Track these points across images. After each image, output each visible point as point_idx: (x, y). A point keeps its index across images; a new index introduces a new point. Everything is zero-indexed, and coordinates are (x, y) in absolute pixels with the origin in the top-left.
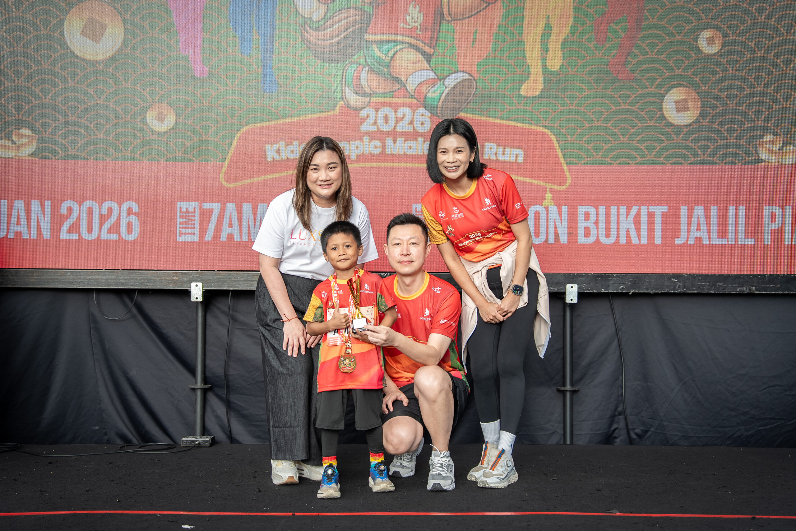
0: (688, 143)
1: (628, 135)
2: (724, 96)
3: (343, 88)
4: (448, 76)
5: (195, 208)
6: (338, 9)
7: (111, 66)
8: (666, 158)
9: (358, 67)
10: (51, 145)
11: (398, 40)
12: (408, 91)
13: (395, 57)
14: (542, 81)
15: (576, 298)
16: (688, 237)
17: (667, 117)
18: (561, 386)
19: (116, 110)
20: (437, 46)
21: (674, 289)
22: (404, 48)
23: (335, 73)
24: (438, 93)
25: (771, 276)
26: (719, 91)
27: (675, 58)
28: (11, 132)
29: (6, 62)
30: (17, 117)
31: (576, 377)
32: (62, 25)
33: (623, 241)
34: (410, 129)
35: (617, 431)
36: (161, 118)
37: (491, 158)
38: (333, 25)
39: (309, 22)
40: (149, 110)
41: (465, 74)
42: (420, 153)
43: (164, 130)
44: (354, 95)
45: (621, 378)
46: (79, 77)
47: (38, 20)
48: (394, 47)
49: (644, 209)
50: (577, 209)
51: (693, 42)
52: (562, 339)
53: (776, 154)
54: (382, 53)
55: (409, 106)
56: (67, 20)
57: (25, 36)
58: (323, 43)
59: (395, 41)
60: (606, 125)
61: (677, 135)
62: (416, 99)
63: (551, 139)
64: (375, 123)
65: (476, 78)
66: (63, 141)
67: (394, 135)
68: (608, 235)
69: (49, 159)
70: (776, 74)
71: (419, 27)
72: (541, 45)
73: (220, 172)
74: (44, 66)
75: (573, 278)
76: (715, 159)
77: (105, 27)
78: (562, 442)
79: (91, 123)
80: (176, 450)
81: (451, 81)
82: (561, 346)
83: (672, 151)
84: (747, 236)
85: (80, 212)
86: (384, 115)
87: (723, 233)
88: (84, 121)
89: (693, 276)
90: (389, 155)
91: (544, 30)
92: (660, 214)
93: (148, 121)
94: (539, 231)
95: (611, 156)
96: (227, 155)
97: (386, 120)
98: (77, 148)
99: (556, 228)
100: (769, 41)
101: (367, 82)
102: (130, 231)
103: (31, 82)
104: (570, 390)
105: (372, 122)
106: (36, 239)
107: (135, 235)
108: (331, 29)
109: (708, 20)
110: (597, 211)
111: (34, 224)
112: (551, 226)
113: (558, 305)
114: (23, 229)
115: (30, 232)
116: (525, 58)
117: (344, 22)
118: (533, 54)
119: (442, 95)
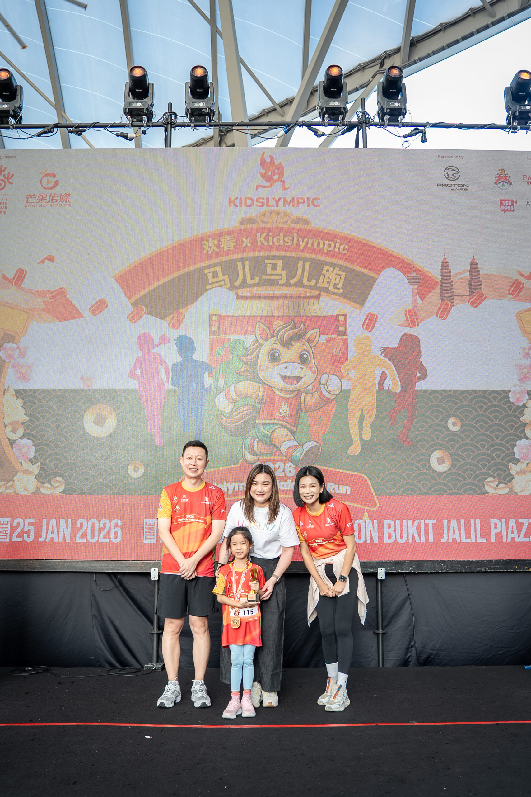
0: (445, 482)
1: (411, 478)
2: (464, 455)
3: (243, 451)
4: (305, 443)
5: (154, 523)
6: (240, 406)
7: (109, 440)
8: (433, 491)
9: (252, 439)
10: (72, 486)
11: (275, 423)
12: (281, 453)
13: (274, 433)
14: (360, 446)
15: (384, 576)
16: (448, 538)
17: (433, 467)
18: (375, 630)
19: (110, 466)
20: (298, 427)
21: (442, 569)
22: (279, 427)
23: (238, 442)
24: (299, 453)
25: (496, 561)
26: (461, 452)
27: (436, 433)
28: (51, 479)
29: (50, 440)
30: (54, 471)
31: (385, 624)
32: (83, 418)
33: (411, 541)
35: (410, 658)
36: (136, 470)
38: (237, 415)
39: (223, 413)
40: (129, 465)
41: (315, 442)
42: (289, 489)
43: (138, 477)
44: (250, 455)
45: (412, 624)
46: (90, 447)
47: (69, 415)
48: (273, 427)
49: (422, 522)
50: (383, 522)
51: (445, 424)
52: (376, 601)
53: (495, 488)
54: (266, 431)
55: (282, 461)
56: (85, 415)
57: (62, 425)
58: (232, 425)
59: (273, 424)
60: (398, 472)
61: (439, 478)
62: (286, 457)
63: (366, 480)
65: (321, 445)
66: (79, 484)
68: (402, 537)
69: (71, 495)
70: (491, 443)
71: (287, 416)
72: (359, 426)
74: (71, 441)
75: (382, 564)
76: (461, 492)
77: (106, 418)
78: (377, 666)
79: (96, 473)
80: (141, 673)
81: (307, 447)
82: (376, 605)
83: (437, 487)
84: (482, 537)
85: (87, 526)
87: (468, 535)
89: (452, 562)
91: (360, 417)
92: (432, 524)
93: (128, 471)
94: (361, 536)
95: (402, 490)
98: (87, 488)
99: (371, 533)
100: (487, 425)
101: (257, 447)
102: (116, 538)
103: (64, 451)
104: (382, 632)
106: (62, 542)
107: (119, 539)
108: (236, 417)
109: (453, 413)
110: (395, 522)
111: (61, 533)
112: (368, 532)
113: (374, 580)
114: (55, 536)
115: (59, 538)
116: (349, 433)
117: (243, 413)
118: (354, 431)
119: (301, 455)
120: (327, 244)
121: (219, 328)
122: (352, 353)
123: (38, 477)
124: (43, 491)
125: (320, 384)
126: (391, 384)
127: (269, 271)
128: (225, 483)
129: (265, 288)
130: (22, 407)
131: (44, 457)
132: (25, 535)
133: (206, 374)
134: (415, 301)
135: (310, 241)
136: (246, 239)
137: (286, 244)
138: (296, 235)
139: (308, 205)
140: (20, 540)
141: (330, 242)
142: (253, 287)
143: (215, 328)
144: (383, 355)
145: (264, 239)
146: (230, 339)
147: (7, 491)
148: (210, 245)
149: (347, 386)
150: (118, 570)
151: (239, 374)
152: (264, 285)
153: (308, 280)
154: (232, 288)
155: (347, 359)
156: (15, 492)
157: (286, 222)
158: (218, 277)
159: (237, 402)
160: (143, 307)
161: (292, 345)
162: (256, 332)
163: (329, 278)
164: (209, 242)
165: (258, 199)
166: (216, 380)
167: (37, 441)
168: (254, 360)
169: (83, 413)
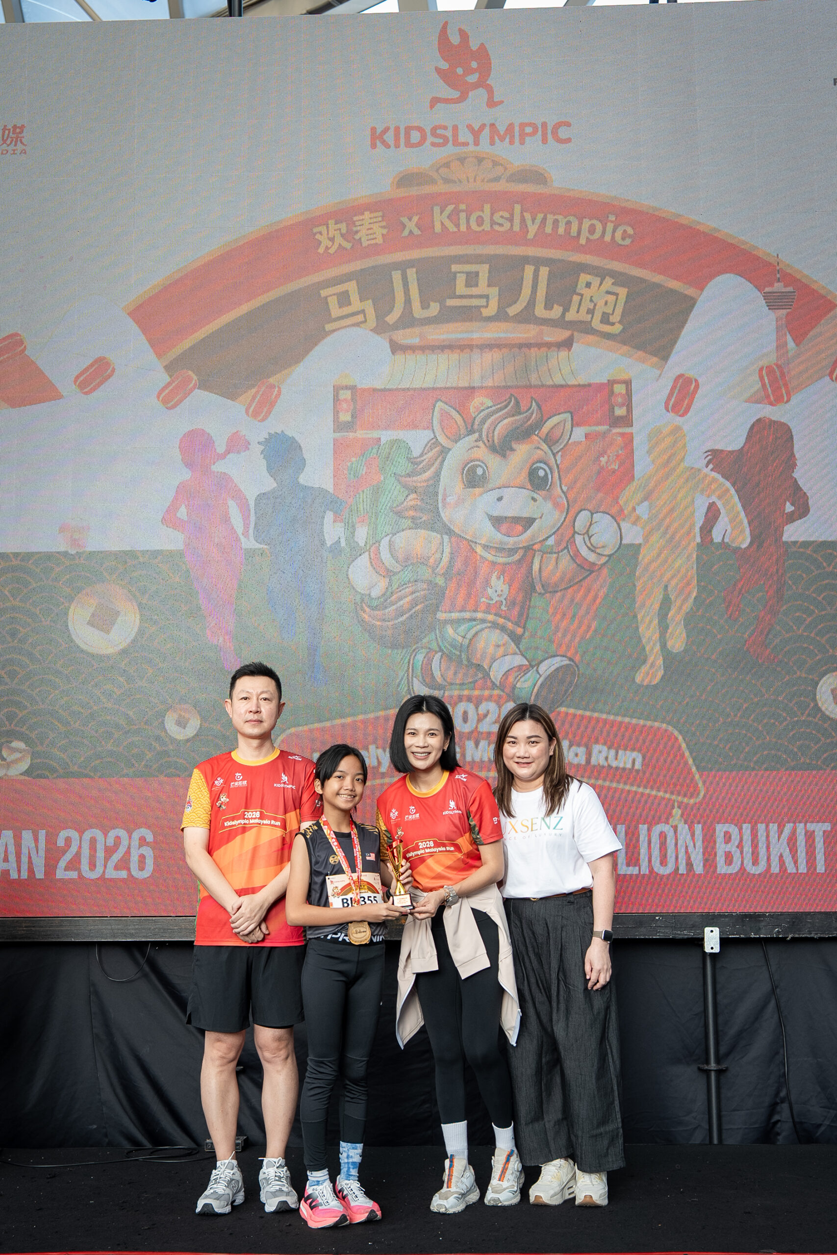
3: (410, 679)
4: (542, 661)
6: (403, 583)
7: (123, 661)
8: (824, 762)
10: (47, 760)
11: (479, 618)
12: (492, 681)
13: (475, 639)
14: (662, 666)
15: (718, 946)
17: (823, 708)
18: (702, 1064)
19: (128, 715)
20: (527, 626)
22: (486, 628)
23: (399, 660)
24: (531, 682)
28: (1, 746)
30: (8, 728)
31: (723, 1050)
32: (66, 614)
33: (775, 869)
35: (779, 1125)
36: (182, 723)
37: (601, 764)
38: (396, 602)
39: (366, 599)
40: (168, 713)
41: (564, 659)
43: (186, 738)
44: (424, 687)
45: (781, 1051)
46: (84, 675)
47: (38, 609)
48: (473, 627)
49: (800, 827)
50: (714, 828)
52: (702, 999)
54: (458, 635)
56: (72, 607)
57: (21, 629)
58: (385, 624)
59: (474, 620)
62: (504, 691)
63: (676, 739)
65: (578, 663)
66: (62, 755)
68: (755, 862)
69: (45, 778)
71: (504, 602)
72: (659, 622)
74: (43, 664)
75: (713, 920)
77: (118, 613)
78: (707, 1142)
79: (97, 732)
80: (197, 1156)
81: (548, 667)
82: (702, 1009)
83: (832, 752)
85: (80, 844)
86: (462, 712)
88: (88, 729)
90: (469, 762)
91: (661, 604)
92: (821, 833)
93: (166, 726)
94: (666, 857)
95: (755, 759)
97: (465, 720)
98: (79, 763)
101: (440, 670)
102: (142, 867)
103: (27, 684)
104: (716, 1068)
106: (26, 880)
107: (148, 872)
108: (394, 607)
110: (740, 829)
111: (24, 859)
112: (682, 851)
113: (695, 954)
114: (12, 865)
115: (19, 871)
116: (638, 637)
117: (410, 598)
118: (649, 631)
119: (535, 685)
120: (587, 226)
121: (352, 416)
122: (643, 464)
125: (575, 532)
126: (729, 531)
127: (461, 288)
128: (372, 748)
129: (451, 326)
133: (329, 516)
134: (781, 346)
135: (550, 218)
136: (410, 219)
137: (496, 227)
138: (518, 208)
139: (544, 140)
141: (595, 222)
142: (426, 325)
143: (345, 417)
144: (711, 466)
145: (449, 217)
146: (380, 439)
148: (331, 235)
149: (632, 535)
150: (147, 937)
151: (399, 514)
152: (448, 321)
153: (546, 308)
154: (381, 328)
155: (633, 477)
157: (497, 179)
158: (350, 304)
159: (395, 574)
160: (190, 373)
161: (512, 450)
162: (435, 422)
163: (591, 301)
164: (330, 228)
165: (434, 130)
166: (351, 529)
168: (431, 482)
169: (67, 605)
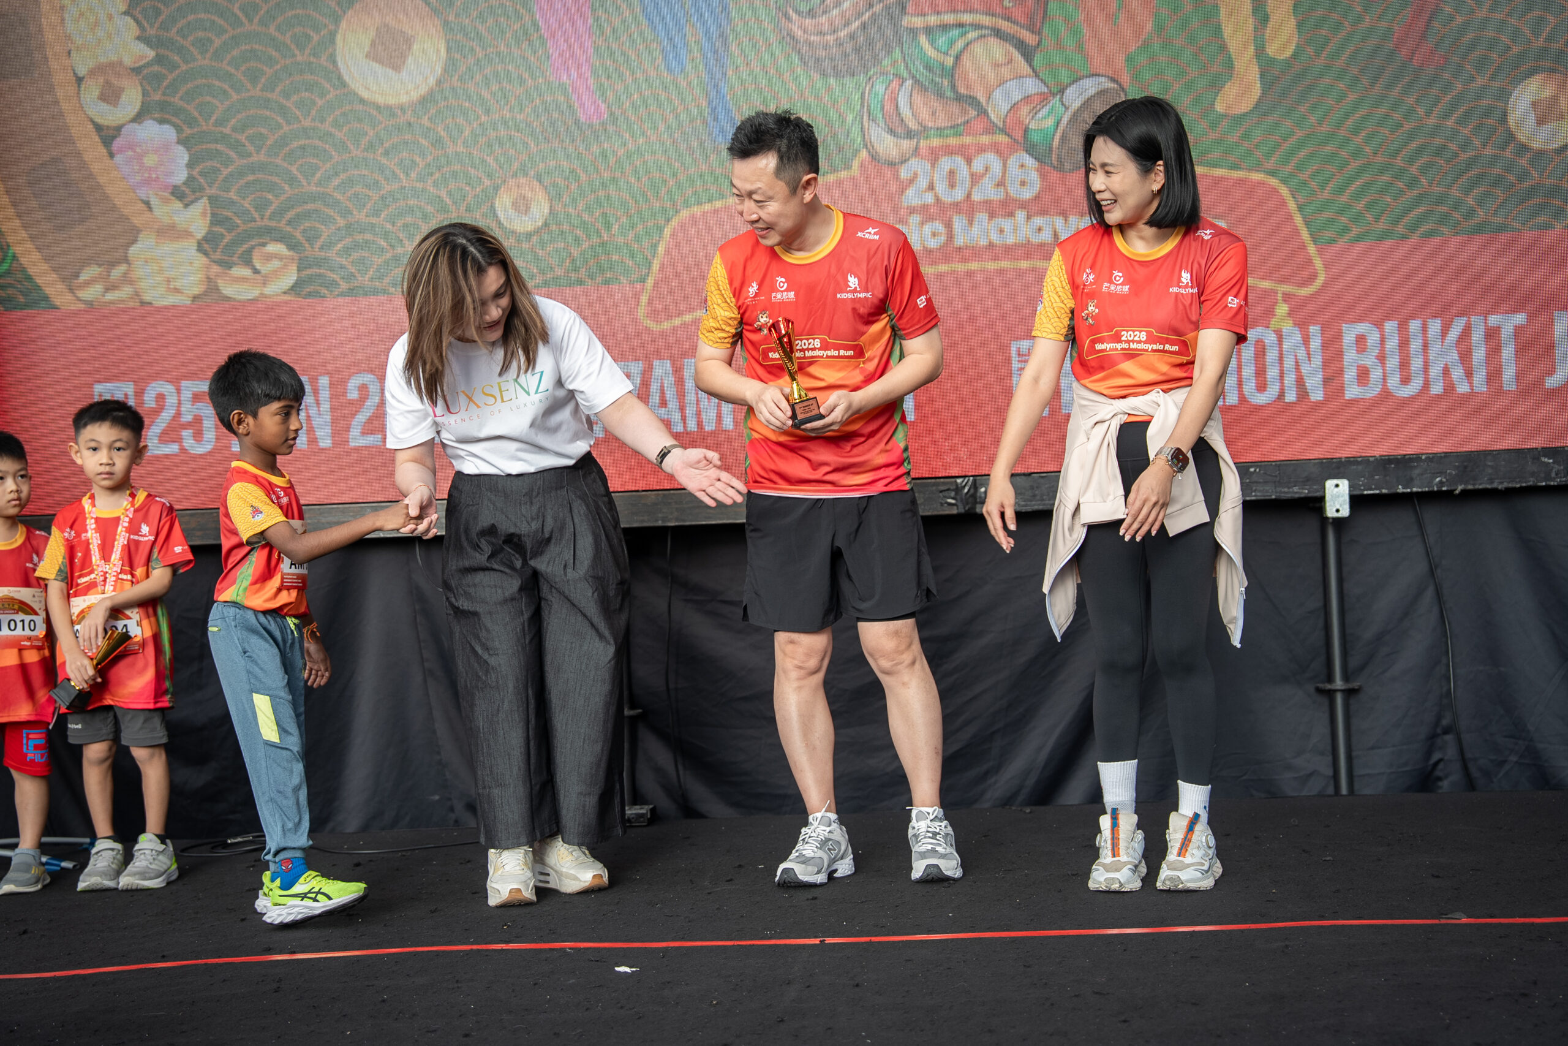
0: (1563, 183)
1: (1438, 178)
3: (866, 126)
4: (1069, 85)
7: (425, 114)
9: (891, 81)
10: (322, 271)
11: (968, 22)
12: (992, 122)
13: (964, 57)
14: (1258, 82)
15: (1347, 506)
17: (1517, 135)
18: (1323, 682)
19: (438, 197)
20: (1045, 30)
21: (1548, 477)
22: (980, 37)
23: (848, 95)
24: (1051, 121)
27: (1530, 15)
28: (250, 251)
29: (234, 121)
30: (259, 223)
31: (1353, 662)
32: (332, 42)
33: (1437, 388)
34: (999, 194)
35: (1441, 766)
36: (522, 206)
38: (839, 4)
40: (499, 192)
41: (1102, 79)
43: (529, 228)
44: (888, 136)
45: (1444, 660)
46: (367, 138)
47: (288, 36)
48: (960, 36)
49: (1477, 323)
50: (1340, 331)
52: (1321, 591)
54: (938, 51)
55: (996, 149)
56: (341, 31)
57: (265, 68)
58: (824, 39)
59: (961, 25)
60: (1392, 161)
61: (1540, 169)
62: (1010, 136)
63: (1281, 196)
64: (931, 188)
65: (1125, 86)
66: (345, 263)
67: (968, 208)
68: (1405, 379)
69: (322, 297)
72: (1253, 12)
73: (638, 303)
74: (303, 122)
75: (1338, 468)
77: (410, 41)
78: (1330, 790)
79: (393, 224)
81: (1077, 95)
82: (1320, 604)
83: (1531, 203)
86: (947, 171)
88: (380, 221)
90: (960, 248)
92: (1512, 331)
93: (499, 213)
94: (1265, 378)
95: (1404, 221)
96: (649, 268)
97: (952, 184)
98: (370, 273)
99: (1298, 371)
101: (911, 108)
103: (282, 155)
104: (1343, 688)
105: (925, 184)
106: (305, 449)
108: (836, 12)
110: (1382, 331)
112: (1290, 367)
113: (1311, 523)
116: (1222, 38)
118: (1237, 31)
119: (1058, 123)
123: (206, 246)
124: (228, 289)
130: (126, 13)
131: (221, 177)
132: (187, 435)
140: (172, 449)
147: (110, 296)
156: (138, 296)
167: (190, 127)
169: (331, 27)
